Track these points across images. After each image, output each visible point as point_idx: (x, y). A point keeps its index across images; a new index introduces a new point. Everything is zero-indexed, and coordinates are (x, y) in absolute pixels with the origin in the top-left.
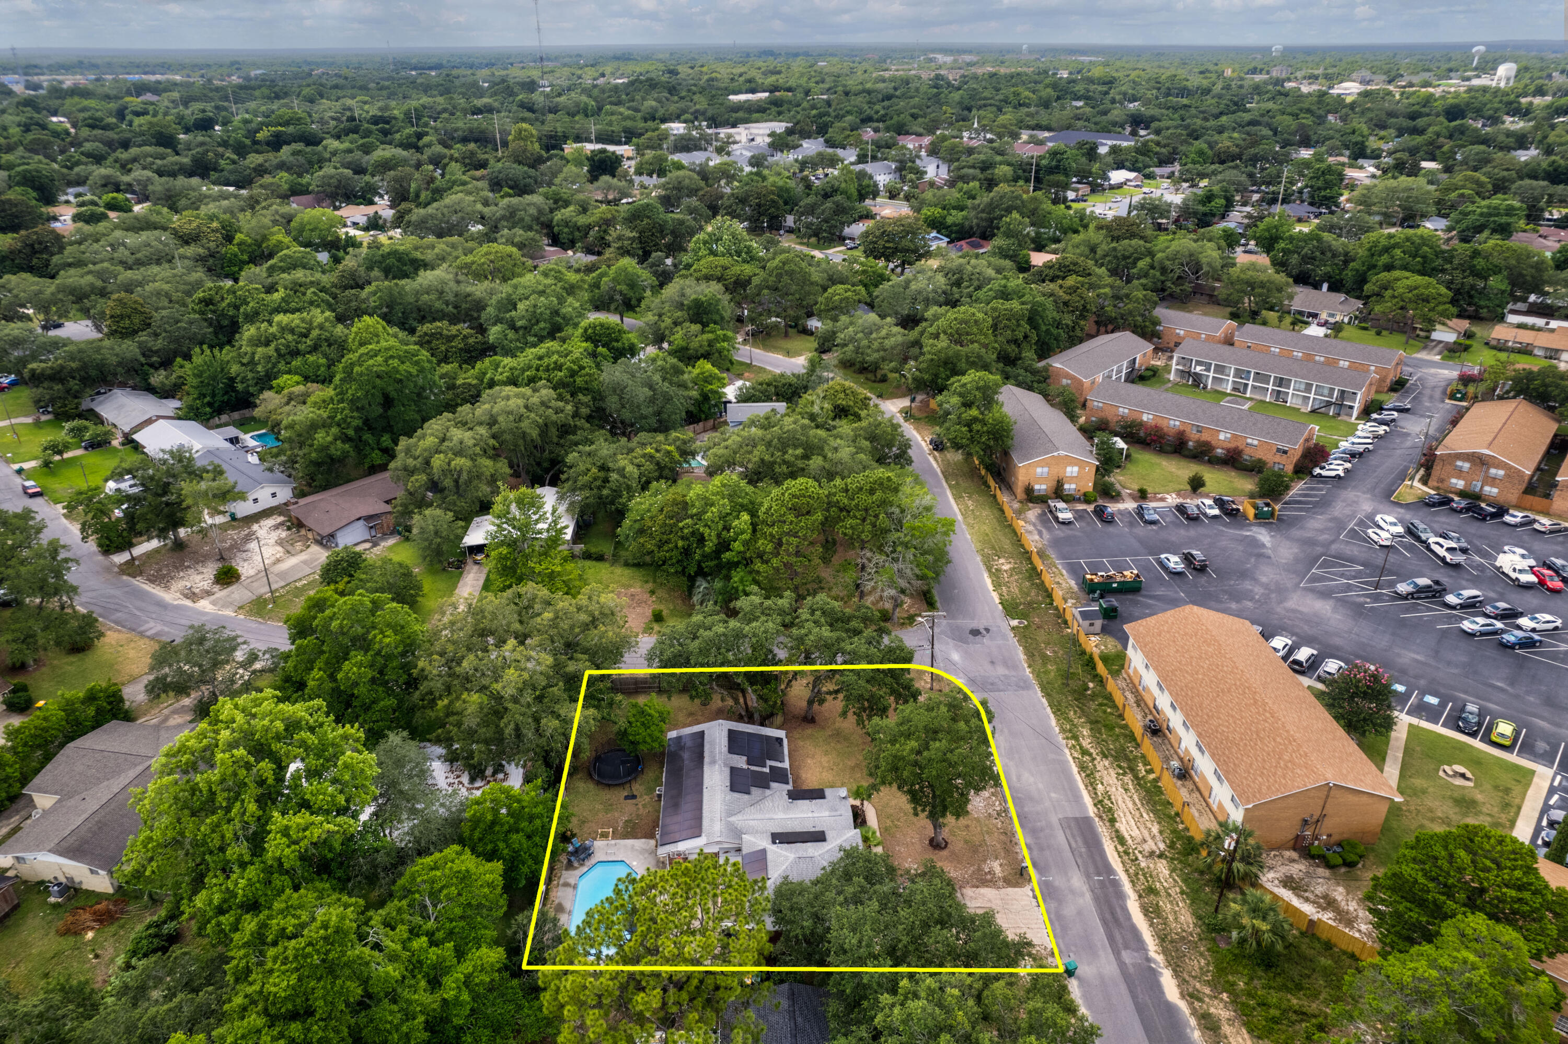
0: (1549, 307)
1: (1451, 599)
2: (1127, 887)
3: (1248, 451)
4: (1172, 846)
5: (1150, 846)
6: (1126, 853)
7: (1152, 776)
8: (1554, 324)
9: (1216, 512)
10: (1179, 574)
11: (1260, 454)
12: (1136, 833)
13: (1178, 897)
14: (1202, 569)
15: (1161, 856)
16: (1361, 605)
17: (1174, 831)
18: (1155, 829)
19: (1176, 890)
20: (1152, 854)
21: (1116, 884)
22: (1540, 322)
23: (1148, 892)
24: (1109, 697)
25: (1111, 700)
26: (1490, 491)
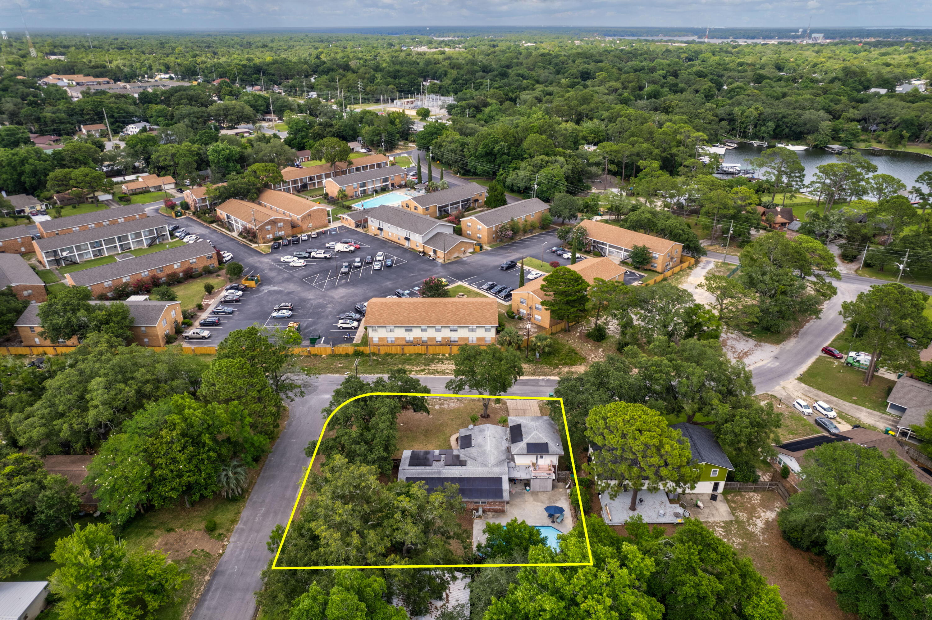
3: (193, 266)
7: (447, 355)
9: (240, 293)
10: (292, 316)
11: (201, 265)
16: (346, 283)
22: (121, 179)
24: (387, 355)
25: (390, 354)
26: (282, 233)
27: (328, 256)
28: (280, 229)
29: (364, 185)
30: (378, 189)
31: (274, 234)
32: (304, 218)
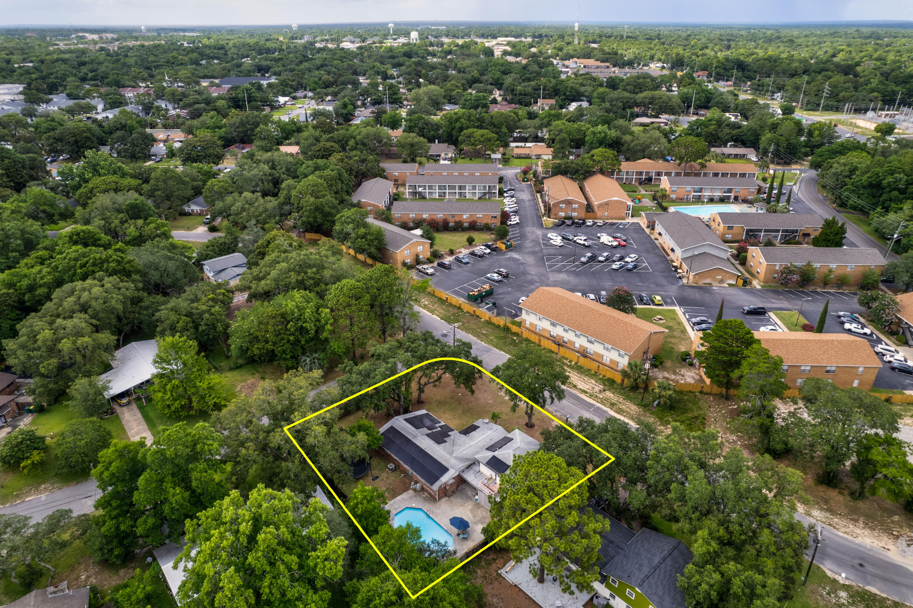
0: (524, 137)
1: (601, 259)
2: (603, 407)
3: (479, 221)
4: (604, 385)
5: (597, 389)
6: (591, 396)
7: (573, 363)
8: (528, 145)
9: (488, 251)
10: (500, 281)
11: (484, 221)
12: (587, 387)
13: (624, 402)
14: (506, 276)
15: (604, 390)
16: (574, 271)
17: (600, 379)
18: (593, 382)
19: (621, 400)
20: (600, 391)
21: (598, 408)
22: (522, 144)
23: (612, 405)
24: (527, 340)
25: (529, 340)
26: (575, 214)
27: (586, 243)
28: (574, 210)
29: (700, 190)
30: (716, 198)
31: (566, 214)
32: (600, 206)
